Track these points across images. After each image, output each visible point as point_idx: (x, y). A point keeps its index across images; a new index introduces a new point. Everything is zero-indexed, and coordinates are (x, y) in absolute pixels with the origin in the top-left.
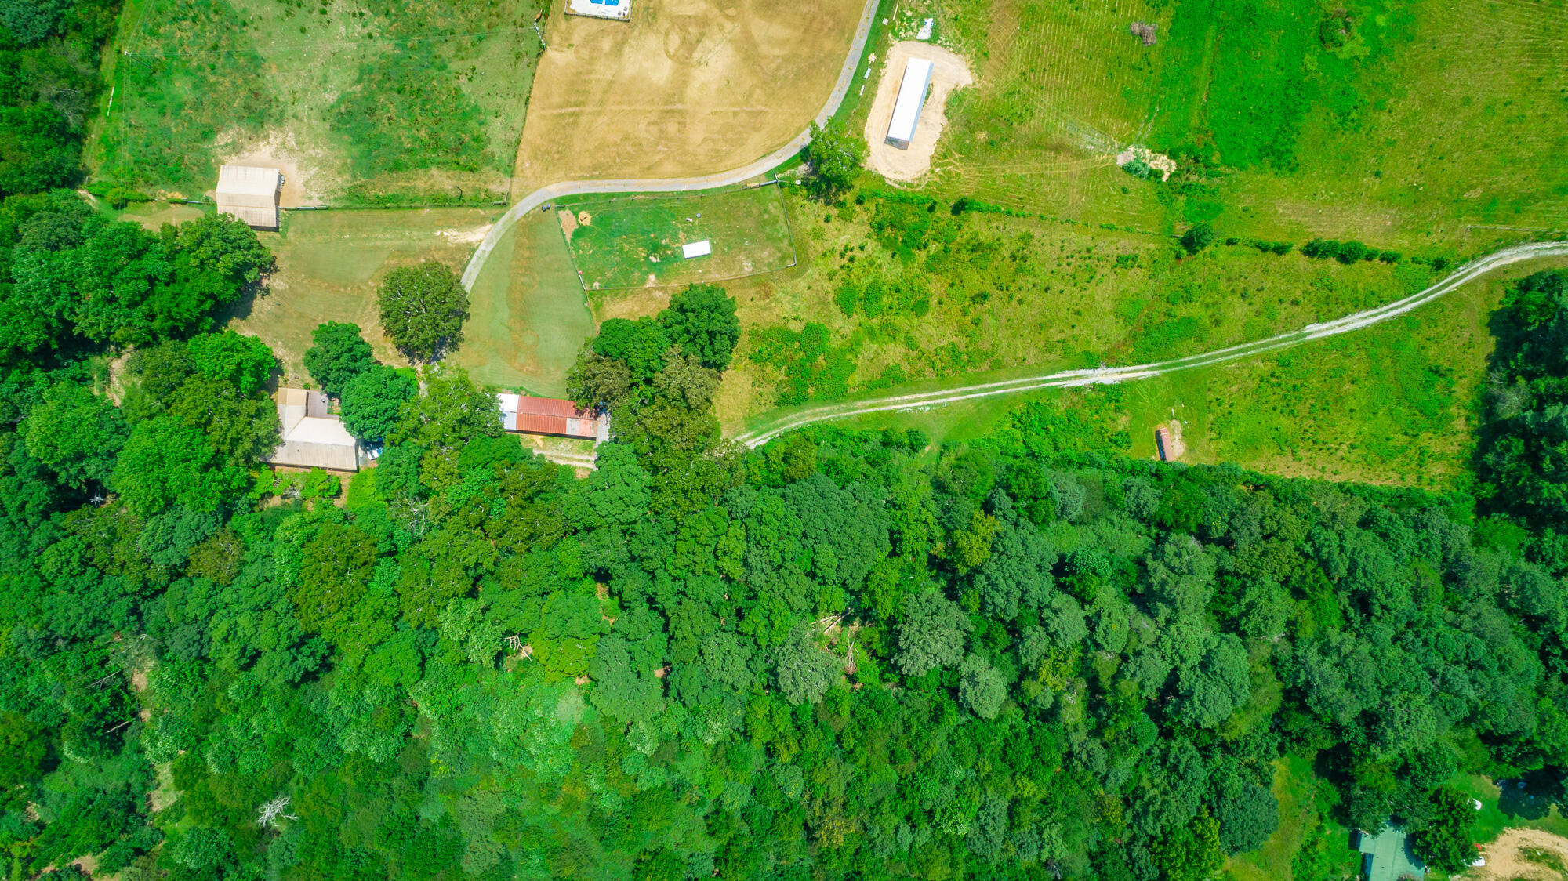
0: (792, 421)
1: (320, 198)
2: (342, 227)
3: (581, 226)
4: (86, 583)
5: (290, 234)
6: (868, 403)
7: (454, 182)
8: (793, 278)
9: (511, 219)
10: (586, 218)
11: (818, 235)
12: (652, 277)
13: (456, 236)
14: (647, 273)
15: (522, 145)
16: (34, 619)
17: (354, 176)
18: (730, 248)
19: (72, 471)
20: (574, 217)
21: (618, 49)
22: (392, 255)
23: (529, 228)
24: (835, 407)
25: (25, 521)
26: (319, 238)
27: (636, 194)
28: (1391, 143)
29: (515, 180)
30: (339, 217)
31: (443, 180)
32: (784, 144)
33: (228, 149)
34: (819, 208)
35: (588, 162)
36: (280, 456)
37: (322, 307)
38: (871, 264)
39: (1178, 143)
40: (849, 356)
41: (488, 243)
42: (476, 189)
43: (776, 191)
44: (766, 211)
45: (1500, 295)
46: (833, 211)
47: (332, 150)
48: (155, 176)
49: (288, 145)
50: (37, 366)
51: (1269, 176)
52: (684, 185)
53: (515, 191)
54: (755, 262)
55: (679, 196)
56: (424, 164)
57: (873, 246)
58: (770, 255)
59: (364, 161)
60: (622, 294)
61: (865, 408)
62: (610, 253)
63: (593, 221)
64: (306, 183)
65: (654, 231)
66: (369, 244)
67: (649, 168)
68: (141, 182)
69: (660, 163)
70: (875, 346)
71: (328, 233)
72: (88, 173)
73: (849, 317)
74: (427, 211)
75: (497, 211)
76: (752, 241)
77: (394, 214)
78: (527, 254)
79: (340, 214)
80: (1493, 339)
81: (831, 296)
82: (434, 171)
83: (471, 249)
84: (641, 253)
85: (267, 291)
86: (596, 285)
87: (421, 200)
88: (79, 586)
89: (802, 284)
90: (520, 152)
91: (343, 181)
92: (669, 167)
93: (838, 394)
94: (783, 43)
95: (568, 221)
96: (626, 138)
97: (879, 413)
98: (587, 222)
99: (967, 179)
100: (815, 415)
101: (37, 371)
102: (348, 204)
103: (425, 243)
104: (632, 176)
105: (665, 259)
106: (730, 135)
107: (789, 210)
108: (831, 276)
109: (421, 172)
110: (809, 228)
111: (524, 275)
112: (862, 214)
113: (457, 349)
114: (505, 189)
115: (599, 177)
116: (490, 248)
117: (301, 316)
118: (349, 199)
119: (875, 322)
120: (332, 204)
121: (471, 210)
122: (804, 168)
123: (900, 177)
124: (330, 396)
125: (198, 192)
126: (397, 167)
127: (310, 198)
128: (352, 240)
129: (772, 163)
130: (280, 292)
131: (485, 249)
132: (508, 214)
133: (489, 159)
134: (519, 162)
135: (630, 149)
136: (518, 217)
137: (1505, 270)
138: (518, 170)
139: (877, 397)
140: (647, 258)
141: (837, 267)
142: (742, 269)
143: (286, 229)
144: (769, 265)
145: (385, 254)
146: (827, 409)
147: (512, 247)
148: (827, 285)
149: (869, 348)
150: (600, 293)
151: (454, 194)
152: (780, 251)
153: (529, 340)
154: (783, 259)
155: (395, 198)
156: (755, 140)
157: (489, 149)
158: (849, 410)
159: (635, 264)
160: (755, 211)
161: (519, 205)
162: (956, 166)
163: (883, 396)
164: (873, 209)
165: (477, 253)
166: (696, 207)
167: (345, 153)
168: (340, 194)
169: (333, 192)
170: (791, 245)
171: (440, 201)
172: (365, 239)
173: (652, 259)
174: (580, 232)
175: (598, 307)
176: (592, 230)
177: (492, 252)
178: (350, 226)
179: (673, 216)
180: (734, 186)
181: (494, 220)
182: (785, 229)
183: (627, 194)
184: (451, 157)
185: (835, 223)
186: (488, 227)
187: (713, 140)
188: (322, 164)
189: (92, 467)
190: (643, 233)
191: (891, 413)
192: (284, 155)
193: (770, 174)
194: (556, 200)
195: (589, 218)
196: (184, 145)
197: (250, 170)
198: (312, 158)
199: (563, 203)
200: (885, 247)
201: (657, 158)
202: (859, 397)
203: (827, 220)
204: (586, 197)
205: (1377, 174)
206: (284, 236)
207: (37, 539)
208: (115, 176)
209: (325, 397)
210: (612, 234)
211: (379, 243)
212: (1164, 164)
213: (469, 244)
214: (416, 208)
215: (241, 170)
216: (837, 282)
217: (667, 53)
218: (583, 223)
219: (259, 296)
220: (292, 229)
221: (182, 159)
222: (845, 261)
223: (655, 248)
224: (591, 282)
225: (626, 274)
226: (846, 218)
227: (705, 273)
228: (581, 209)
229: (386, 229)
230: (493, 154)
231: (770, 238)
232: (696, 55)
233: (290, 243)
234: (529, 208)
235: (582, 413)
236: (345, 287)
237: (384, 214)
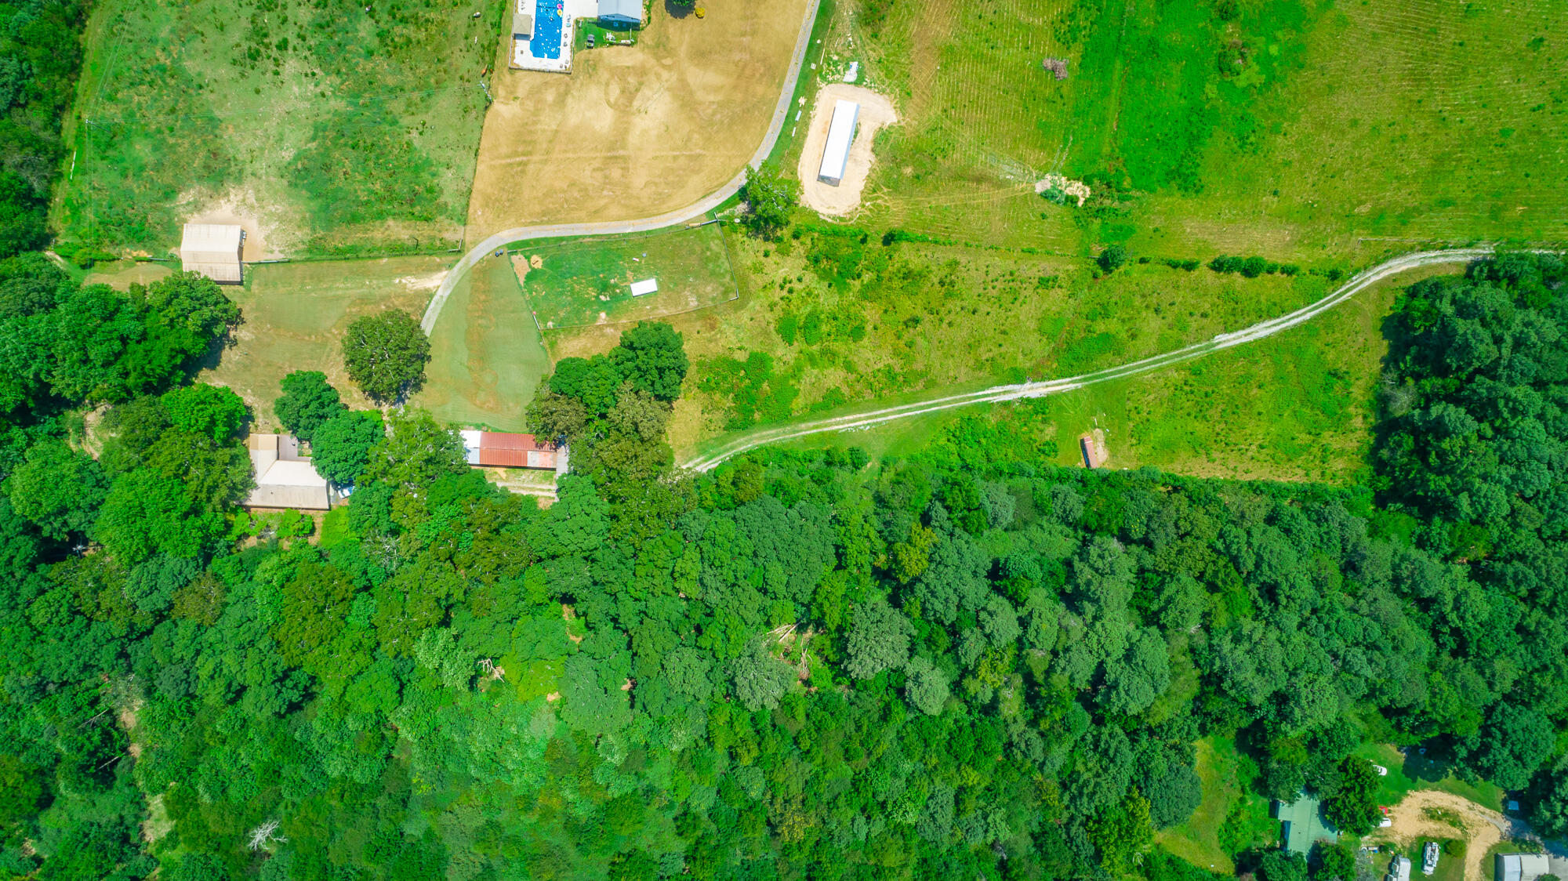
0: (741, 444)
1: (281, 252)
2: (304, 278)
3: (533, 269)
4: (76, 632)
5: (254, 287)
6: (811, 424)
7: (410, 232)
8: (736, 310)
9: (466, 264)
10: (538, 261)
11: (758, 269)
12: (603, 315)
13: (414, 283)
14: (598, 312)
15: (474, 195)
16: (26, 667)
17: (314, 230)
18: (676, 285)
19: (56, 525)
20: (526, 261)
21: (561, 101)
22: (353, 304)
23: (484, 273)
24: (781, 430)
25: (12, 574)
26: (282, 290)
27: (584, 237)
28: (1287, 164)
29: (468, 227)
30: (300, 270)
31: (399, 230)
32: (722, 185)
33: (190, 208)
34: (758, 244)
35: (537, 208)
36: (255, 499)
37: (288, 357)
38: (809, 294)
39: (1091, 170)
40: (792, 382)
41: (445, 289)
42: (432, 238)
43: (716, 230)
44: (708, 249)
45: (1391, 303)
46: (771, 247)
47: (291, 205)
48: (120, 236)
49: (248, 202)
50: (15, 424)
51: (1176, 199)
52: (629, 227)
53: (468, 239)
54: (699, 297)
55: (625, 237)
56: (381, 216)
57: (810, 278)
58: (713, 290)
59: (322, 215)
60: (575, 332)
61: (809, 429)
62: (562, 293)
63: (545, 264)
64: (267, 238)
65: (603, 272)
66: (330, 294)
67: (596, 212)
68: (107, 241)
69: (605, 207)
70: (816, 371)
71: (290, 284)
72: (55, 235)
73: (791, 345)
74: (385, 260)
75: (451, 258)
76: (696, 278)
77: (354, 265)
78: (483, 297)
79: (302, 266)
80: (1386, 343)
81: (772, 326)
82: (390, 222)
83: (429, 295)
84: (592, 292)
85: (234, 343)
86: (550, 324)
87: (379, 249)
88: (69, 635)
89: (745, 316)
90: (472, 201)
91: (303, 234)
92: (614, 210)
93: (783, 418)
94: (717, 89)
95: (520, 265)
96: (572, 184)
97: (822, 433)
98: (539, 265)
99: (896, 212)
100: (762, 438)
101: (15, 429)
102: (309, 256)
103: (385, 291)
104: (580, 221)
105: (615, 298)
106: (671, 178)
107: (730, 247)
108: (772, 307)
109: (378, 223)
110: (749, 263)
111: (481, 317)
112: (799, 248)
113: (420, 390)
114: (459, 236)
115: (549, 222)
116: (447, 293)
117: (269, 364)
118: (309, 251)
119: (815, 348)
120: (293, 257)
121: (427, 258)
122: (742, 207)
123: (833, 212)
124: (300, 440)
125: (163, 250)
126: (354, 219)
127: (272, 252)
128: (313, 291)
129: (712, 203)
130: (247, 343)
131: (442, 294)
132: (463, 260)
133: (443, 209)
134: (471, 210)
135: (576, 194)
136: (472, 263)
137: (1394, 279)
138: (471, 216)
139: (820, 418)
140: (597, 297)
141: (777, 299)
142: (687, 304)
143: (250, 282)
144: (713, 299)
145: (347, 302)
146: (773, 432)
147: (468, 291)
148: (769, 316)
149: (810, 374)
150: (554, 331)
151: (410, 243)
152: (723, 285)
153: (488, 378)
154: (725, 293)
155: (354, 249)
156: (695, 182)
157: (442, 200)
158: (795, 432)
159: (587, 303)
160: (698, 249)
161: (473, 251)
162: (885, 199)
163: (825, 417)
164: (809, 242)
165: (436, 298)
166: (642, 247)
167: (303, 208)
168: (301, 247)
169: (294, 245)
170: (733, 279)
171: (397, 250)
172: (326, 289)
173: (602, 298)
174: (532, 275)
175: (553, 345)
176: (544, 273)
177: (449, 297)
178: (312, 278)
179: (620, 256)
180: (677, 226)
181: (450, 267)
182: (727, 264)
183: (576, 238)
184: (406, 208)
185: (774, 258)
186: (445, 273)
187: (656, 184)
188: (281, 219)
189: (75, 520)
190: (593, 273)
191: (834, 434)
192: (244, 212)
193: (710, 214)
194: (508, 246)
195: (541, 261)
196: (147, 206)
197: (213, 228)
198: (272, 214)
199: (515, 248)
200: (821, 278)
201: (602, 202)
202: (802, 419)
203: (766, 255)
204: (537, 241)
205: (1275, 193)
206: (249, 290)
207: (26, 591)
208: (81, 237)
209: (295, 441)
210: (563, 276)
211: (340, 293)
212: (1079, 190)
213: (427, 290)
214: (375, 258)
215: (204, 228)
216: (778, 312)
217: (608, 102)
218: (535, 266)
219: (227, 347)
220: (256, 281)
221: (145, 218)
222: (785, 293)
223: (605, 288)
224: (545, 322)
225: (578, 312)
226: (784, 253)
227: (652, 309)
228: (532, 253)
229: (346, 279)
230: (446, 204)
231: (713, 273)
232: (636, 104)
233: (254, 295)
234: (483, 254)
235: (542, 446)
236: (310, 335)
237: (344, 264)
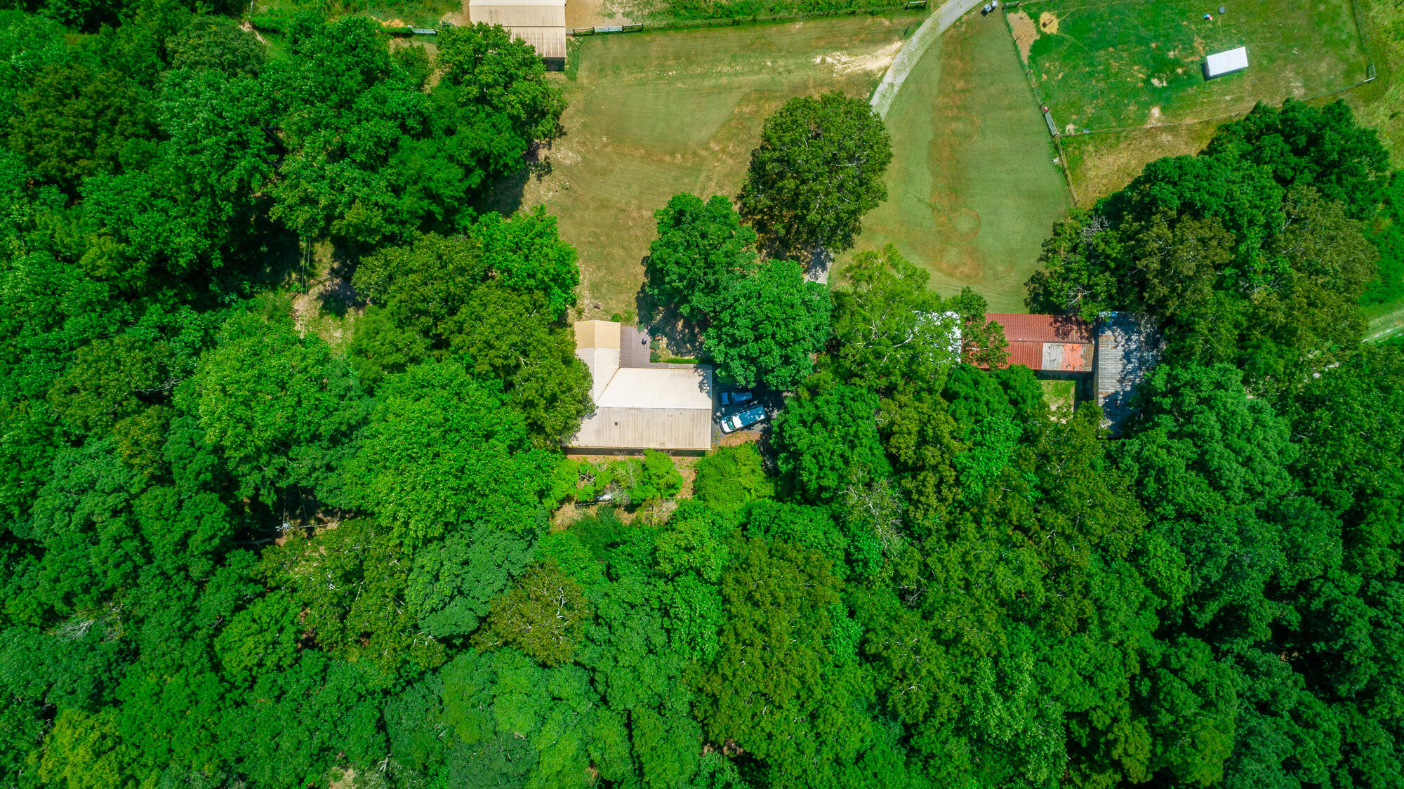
1: (627, 15)
2: (665, 58)
3: (1043, 35)
4: (306, 681)
5: (582, 74)
8: (1368, 102)
9: (933, 29)
10: (1051, 23)
12: (1156, 112)
13: (846, 63)
14: (1148, 105)
16: (204, 755)
18: (1272, 60)
19: (270, 472)
20: (1030, 22)
22: (746, 99)
23: (961, 43)
25: (184, 568)
26: (627, 78)
30: (658, 44)
36: (587, 434)
37: (635, 188)
41: (898, 71)
50: (184, 302)
54: (1308, 82)
58: (1330, 69)
60: (1112, 140)
62: (1091, 75)
63: (1063, 27)
65: (1156, 38)
66: (708, 83)
71: (642, 69)
74: (799, 25)
75: (908, 19)
76: (1303, 48)
77: (748, 35)
78: (960, 85)
79: (661, 39)
83: (871, 82)
84: (1139, 74)
85: (547, 168)
86: (1070, 128)
87: (788, 8)
88: (294, 690)
95: (1023, 28)
98: (1053, 28)
101: (185, 310)
102: (671, 20)
103: (798, 77)
105: (1175, 82)
110: (1387, 23)
111: (956, 119)
113: (851, 245)
116: (901, 79)
117: (604, 205)
118: (673, 13)
120: (647, 23)
121: (869, 20)
124: (653, 333)
125: (430, 17)
127: (612, 16)
128: (680, 78)
130: (569, 168)
131: (893, 80)
132: (928, 23)
136: (943, 27)
140: (1147, 81)
143: (576, 65)
144: (1328, 85)
145: (736, 96)
147: (936, 76)
150: (1078, 140)
152: (1346, 61)
154: (1349, 74)
155: (747, 8)
159: (1133, 93)
161: (943, 9)
165: (881, 88)
168: (660, 5)
170: (1362, 50)
171: (818, 8)
172: (702, 76)
173: (1155, 82)
174: (1043, 45)
175: (1077, 167)
176: (1059, 41)
177: (905, 84)
178: (677, 57)
179: (1184, 13)
181: (906, 33)
182: (1351, 26)
186: (897, 45)
190: (1142, 41)
195: (1056, 22)
206: (573, 78)
207: (215, 600)
208: (295, 2)
209: (645, 334)
210: (1095, 45)
211: (724, 81)
213: (868, 74)
214: (783, 21)
218: (1047, 30)
219: (533, 177)
220: (584, 65)
223: (1160, 65)
224: (1062, 124)
225: (1116, 110)
227: (1236, 100)
228: (1041, 10)
229: (734, 57)
231: (1329, 42)
233: (582, 88)
234: (960, 12)
235: (1066, 334)
236: (673, 154)
237: (731, 34)
